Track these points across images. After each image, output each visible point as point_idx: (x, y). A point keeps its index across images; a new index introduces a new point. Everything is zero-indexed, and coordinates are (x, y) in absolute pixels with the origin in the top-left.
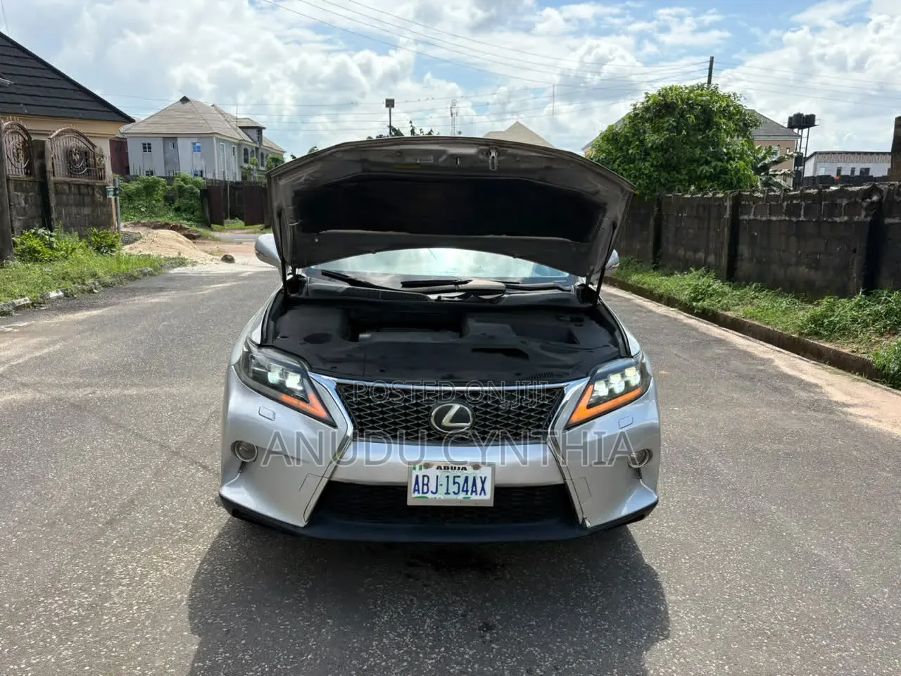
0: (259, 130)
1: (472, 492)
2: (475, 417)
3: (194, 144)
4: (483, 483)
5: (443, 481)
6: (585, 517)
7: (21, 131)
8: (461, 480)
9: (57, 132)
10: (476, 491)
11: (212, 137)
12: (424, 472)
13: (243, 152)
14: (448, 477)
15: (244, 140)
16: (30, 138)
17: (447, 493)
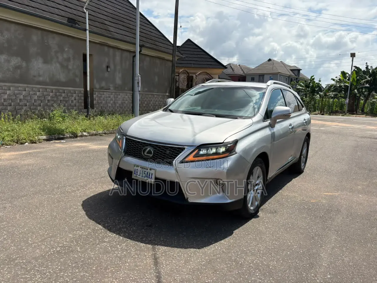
0: (299, 70)
1: (149, 178)
2: (154, 153)
3: (271, 77)
4: (152, 175)
5: (141, 172)
6: (188, 197)
7: (186, 73)
8: (146, 173)
9: (199, 73)
10: (150, 178)
11: (278, 74)
12: (137, 168)
13: (290, 80)
14: (143, 171)
15: (291, 75)
16: (189, 75)
17: (142, 176)
